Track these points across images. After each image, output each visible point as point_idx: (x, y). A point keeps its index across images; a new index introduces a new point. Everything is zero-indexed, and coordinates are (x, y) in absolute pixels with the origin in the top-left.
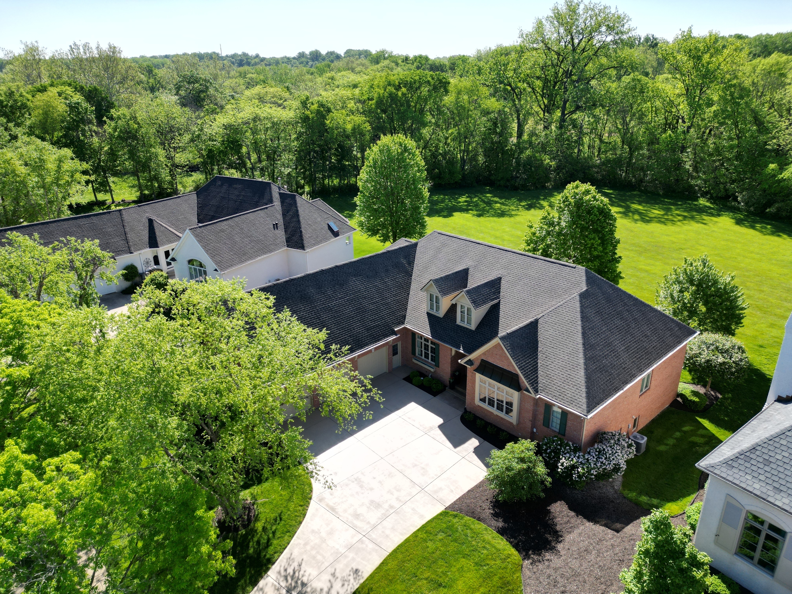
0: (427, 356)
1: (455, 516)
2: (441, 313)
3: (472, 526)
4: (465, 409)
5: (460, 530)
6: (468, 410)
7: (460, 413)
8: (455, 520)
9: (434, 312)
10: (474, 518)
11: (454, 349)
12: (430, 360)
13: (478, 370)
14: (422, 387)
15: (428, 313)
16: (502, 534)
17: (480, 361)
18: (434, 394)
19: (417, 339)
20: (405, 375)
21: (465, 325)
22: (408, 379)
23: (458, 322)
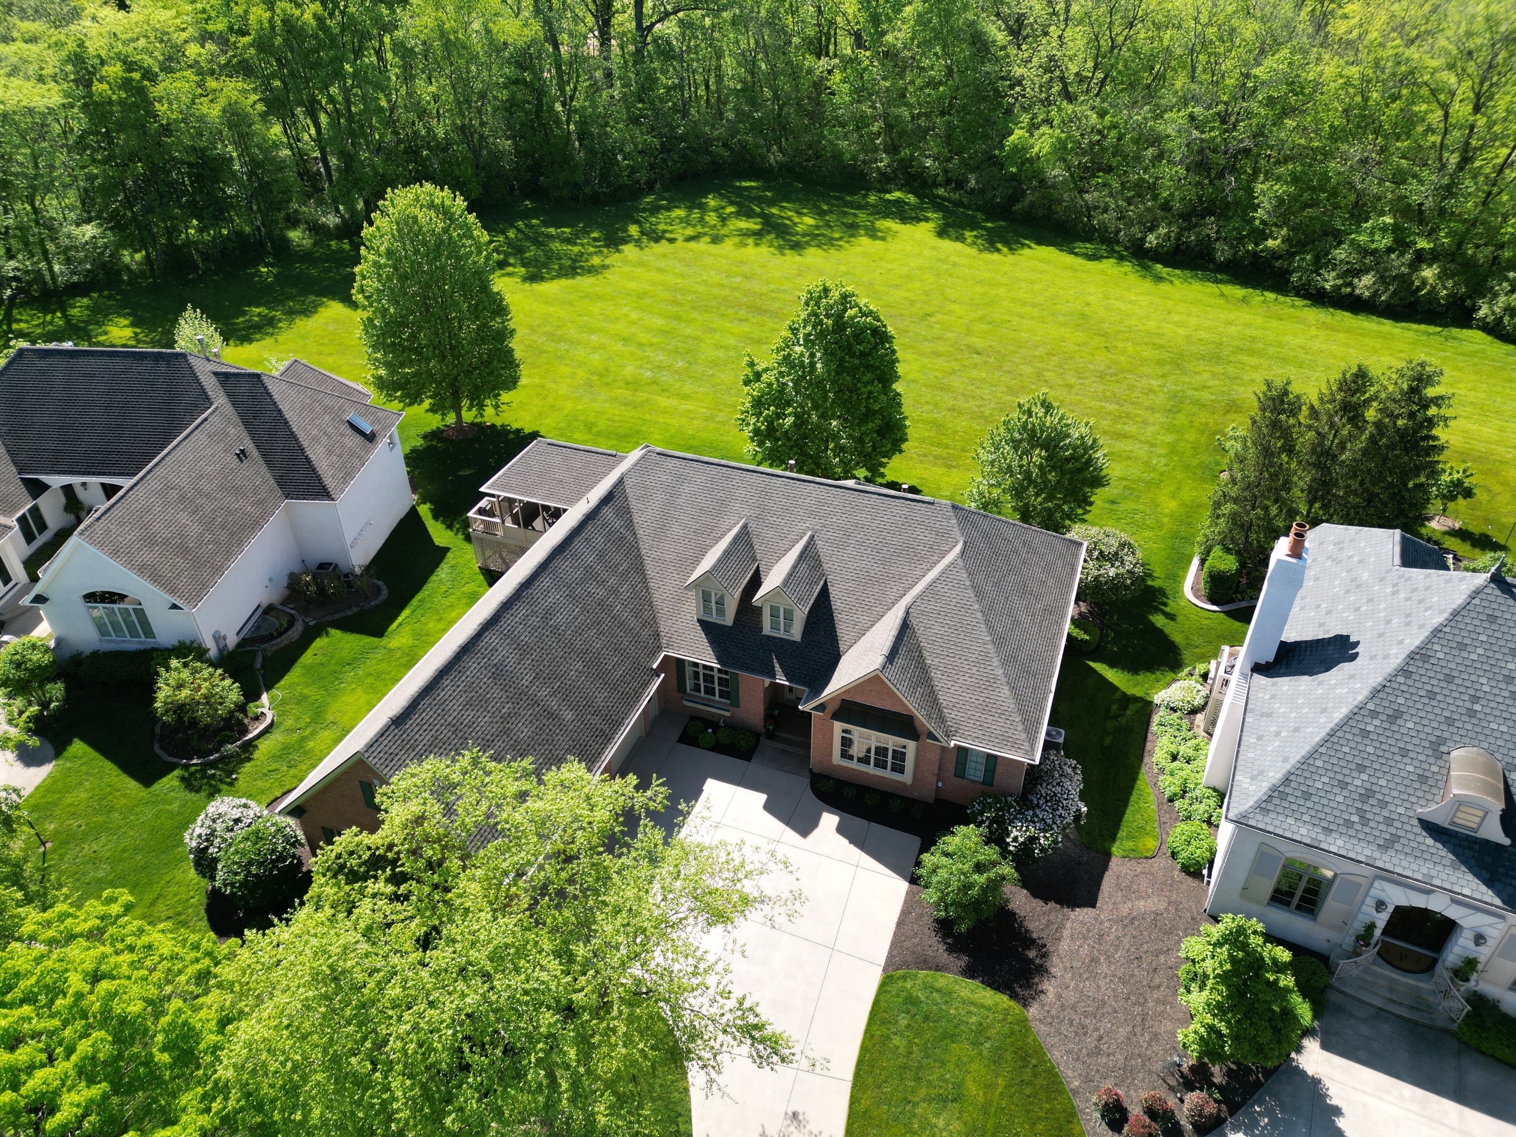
0: (710, 691)
1: (904, 978)
2: (729, 619)
3: (938, 985)
4: (811, 771)
5: (923, 998)
6: (816, 771)
7: (806, 781)
8: (908, 985)
9: (714, 618)
10: (930, 969)
11: (766, 680)
12: (717, 698)
13: (836, 716)
14: (718, 748)
15: (699, 621)
17: (838, 702)
18: (747, 756)
19: (689, 671)
20: (677, 733)
21: (781, 634)
22: (688, 739)
23: (767, 630)
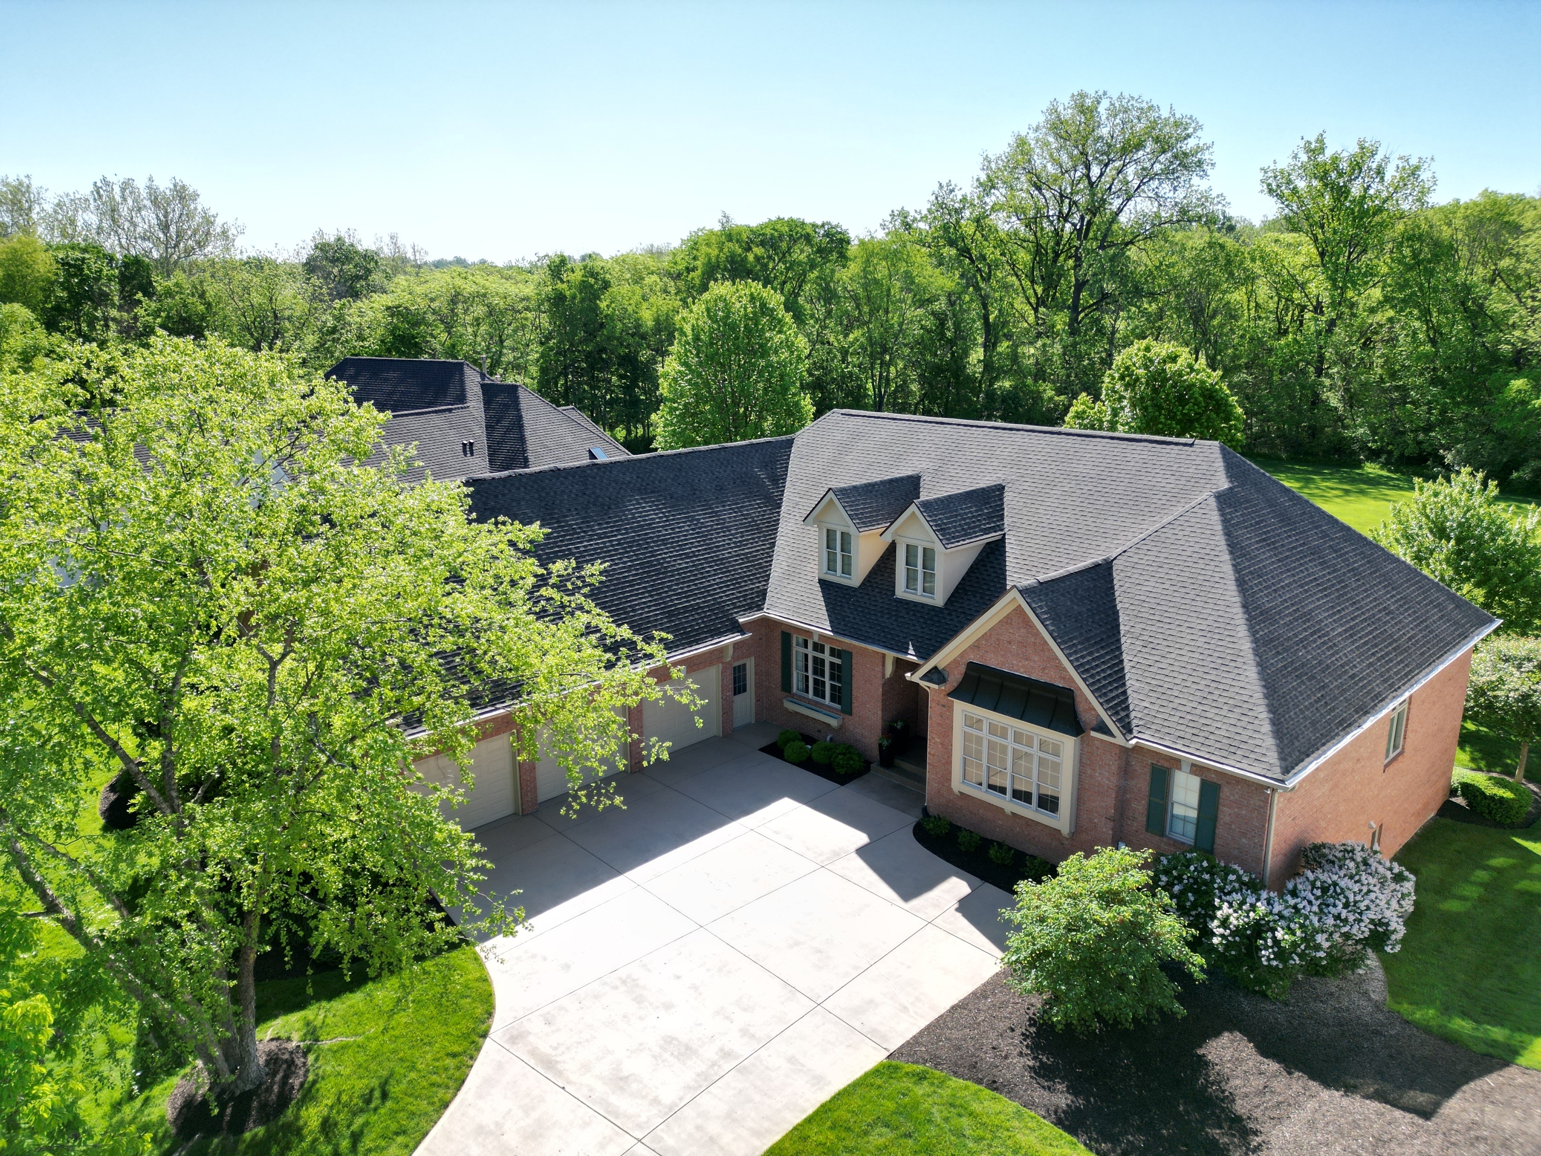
0: (819, 691)
1: (921, 1078)
2: (855, 580)
3: (975, 1107)
4: (925, 810)
5: (938, 1118)
6: (932, 811)
7: (911, 820)
8: (920, 1090)
9: (838, 578)
10: (979, 1082)
11: (891, 655)
12: (827, 701)
13: (959, 693)
14: (808, 764)
15: (823, 583)
16: (1071, 1130)
17: (963, 669)
18: (842, 779)
19: (797, 650)
20: (765, 742)
21: (918, 596)
22: (774, 750)
23: (901, 591)
